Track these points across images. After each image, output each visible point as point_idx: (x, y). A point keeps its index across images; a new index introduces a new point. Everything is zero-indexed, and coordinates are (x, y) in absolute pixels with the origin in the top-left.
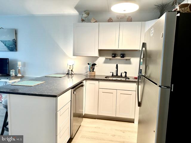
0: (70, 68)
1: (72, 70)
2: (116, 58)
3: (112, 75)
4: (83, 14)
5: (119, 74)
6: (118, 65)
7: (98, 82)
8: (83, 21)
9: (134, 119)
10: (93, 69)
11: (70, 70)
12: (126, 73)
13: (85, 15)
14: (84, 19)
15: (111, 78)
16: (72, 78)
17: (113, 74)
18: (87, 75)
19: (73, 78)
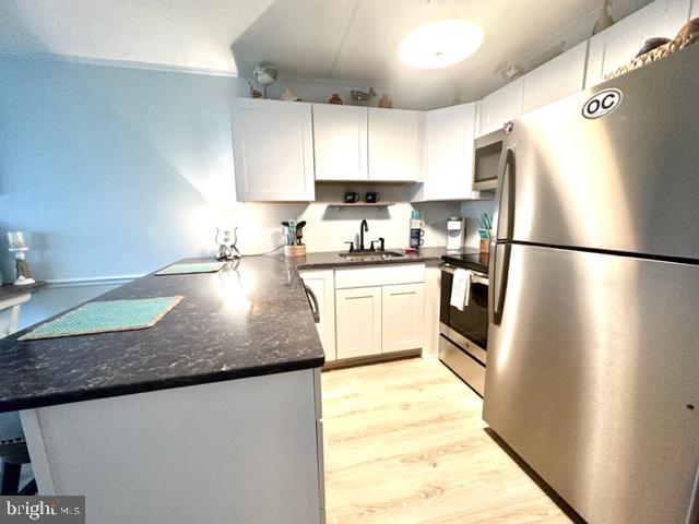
0: (226, 240)
1: (233, 246)
2: (357, 204)
3: (349, 248)
4: (257, 74)
5: (367, 246)
6: (368, 221)
7: (332, 271)
8: (256, 95)
9: (421, 349)
10: (300, 237)
11: (228, 244)
12: (382, 240)
13: (264, 78)
14: (260, 90)
15: (349, 259)
16: (235, 269)
17: (352, 247)
18: (283, 255)
19: (238, 269)
